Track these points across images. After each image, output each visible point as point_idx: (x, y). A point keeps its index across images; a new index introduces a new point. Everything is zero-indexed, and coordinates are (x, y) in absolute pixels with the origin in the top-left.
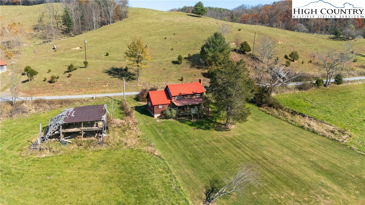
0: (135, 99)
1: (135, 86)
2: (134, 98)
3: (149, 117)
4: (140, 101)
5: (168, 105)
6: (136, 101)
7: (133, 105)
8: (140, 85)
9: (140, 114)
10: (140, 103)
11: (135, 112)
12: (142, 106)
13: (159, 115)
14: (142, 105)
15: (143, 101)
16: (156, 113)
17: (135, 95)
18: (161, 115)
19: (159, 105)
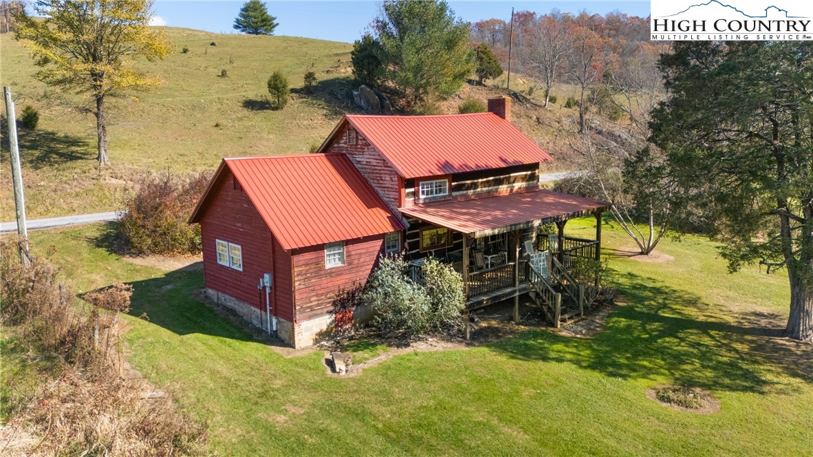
0: (98, 246)
1: (88, 184)
2: (90, 240)
3: (253, 350)
4: (140, 253)
5: (380, 242)
6: (112, 250)
7: (94, 277)
8: (114, 181)
9: (165, 334)
10: (138, 261)
11: (124, 325)
12: (155, 280)
13: (323, 322)
14: (160, 275)
15: (156, 249)
16: (303, 310)
17: (94, 225)
18: (338, 323)
19: (320, 248)
